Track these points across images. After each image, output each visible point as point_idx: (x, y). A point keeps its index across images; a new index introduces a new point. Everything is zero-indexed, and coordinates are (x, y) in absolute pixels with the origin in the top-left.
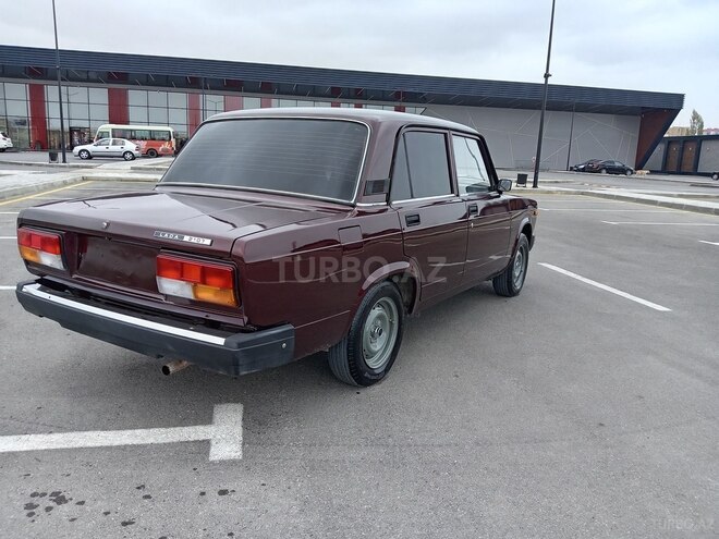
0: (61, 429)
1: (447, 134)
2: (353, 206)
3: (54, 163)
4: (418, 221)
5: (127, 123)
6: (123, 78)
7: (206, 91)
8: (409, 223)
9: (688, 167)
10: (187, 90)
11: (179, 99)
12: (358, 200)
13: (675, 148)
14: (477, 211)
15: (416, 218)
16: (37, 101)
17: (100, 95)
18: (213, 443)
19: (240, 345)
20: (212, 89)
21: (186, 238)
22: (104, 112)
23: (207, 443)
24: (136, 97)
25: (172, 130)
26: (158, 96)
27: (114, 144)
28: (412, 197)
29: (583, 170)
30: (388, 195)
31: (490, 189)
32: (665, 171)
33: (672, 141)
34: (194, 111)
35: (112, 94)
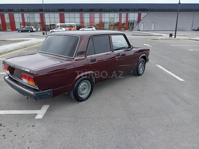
0: (9, 109)
1: (109, 35)
2: (73, 59)
3: (44, 35)
4: (95, 61)
6: (63, 10)
8: (91, 62)
10: (79, 12)
11: (78, 15)
12: (75, 57)
14: (119, 55)
15: (95, 60)
16: (42, 18)
17: (57, 15)
18: (38, 114)
19: (36, 94)
20: (86, 12)
21: (26, 70)
22: (58, 20)
23: (37, 114)
24: (66, 15)
25: (75, 24)
26: (72, 15)
27: (60, 29)
28: (95, 54)
29: (197, 30)
30: (85, 55)
31: (128, 48)
34: (82, 18)
35: (60, 15)
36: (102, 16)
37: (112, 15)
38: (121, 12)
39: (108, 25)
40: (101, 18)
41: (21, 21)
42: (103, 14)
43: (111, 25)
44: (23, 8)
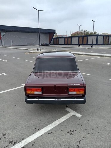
9: (58, 43)
13: (55, 40)
21: (75, 85)
29: (41, 45)
32: (54, 44)
33: (54, 38)
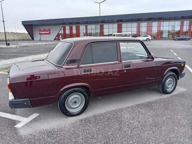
1: (117, 42)
2: (62, 67)
5: (121, 32)
6: (121, 21)
7: (142, 22)
10: (137, 22)
11: (135, 25)
18: (21, 122)
20: (144, 21)
22: (116, 30)
24: (124, 25)
25: (131, 33)
26: (129, 25)
28: (93, 63)
30: (78, 63)
34: (139, 27)
35: (118, 25)
36: (160, 24)
37: (172, 23)
38: (183, 20)
39: (167, 34)
40: (159, 26)
41: (85, 32)
42: (162, 23)
43: (171, 33)
44: (87, 21)
